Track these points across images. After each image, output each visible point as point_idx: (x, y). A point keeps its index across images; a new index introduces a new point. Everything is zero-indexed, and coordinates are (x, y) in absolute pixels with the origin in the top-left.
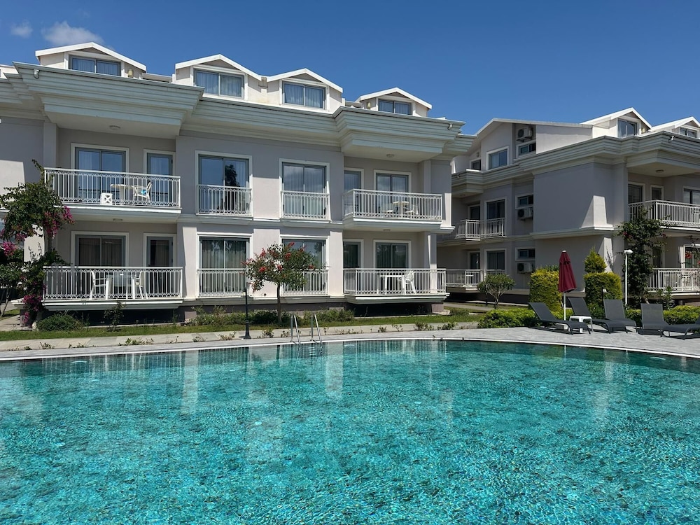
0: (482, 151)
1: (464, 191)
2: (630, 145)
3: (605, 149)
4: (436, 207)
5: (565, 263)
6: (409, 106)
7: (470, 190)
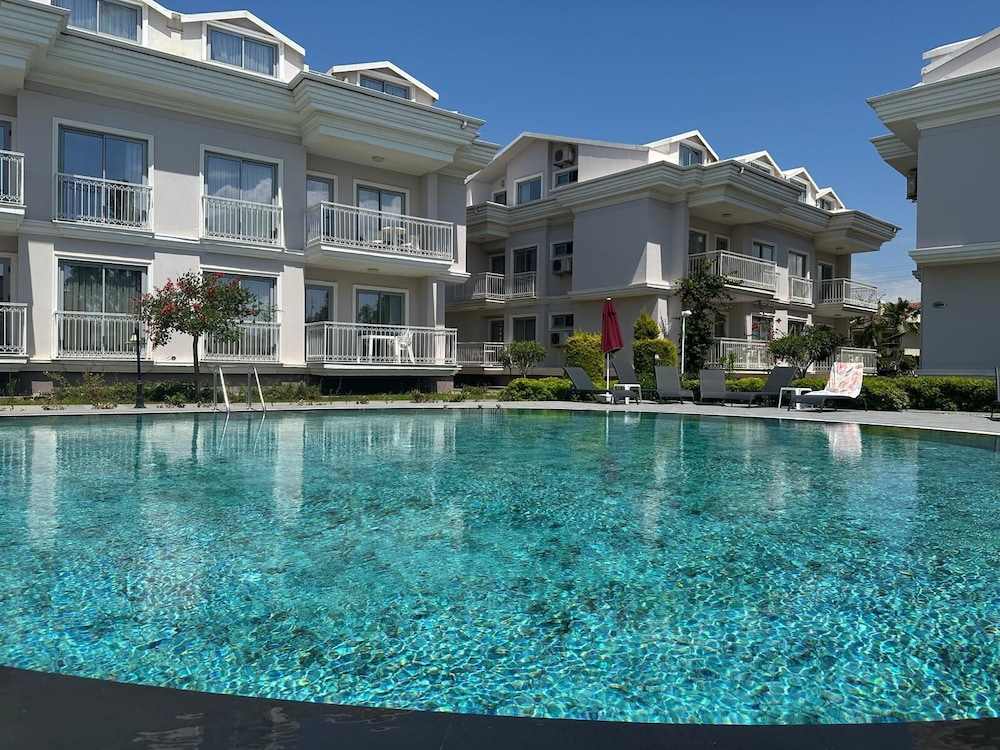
0: (508, 179)
1: (483, 233)
2: (693, 176)
3: (664, 179)
4: (445, 241)
5: (609, 315)
6: (406, 91)
7: (492, 232)
